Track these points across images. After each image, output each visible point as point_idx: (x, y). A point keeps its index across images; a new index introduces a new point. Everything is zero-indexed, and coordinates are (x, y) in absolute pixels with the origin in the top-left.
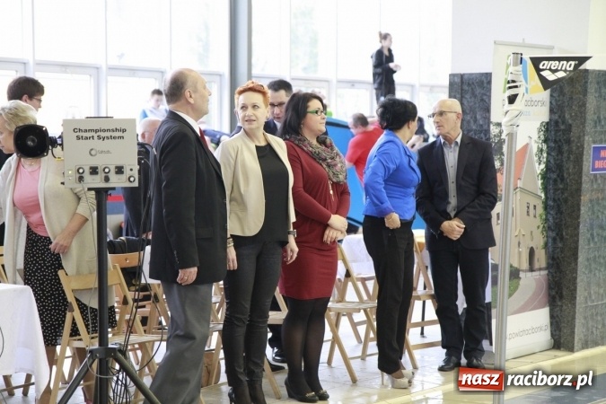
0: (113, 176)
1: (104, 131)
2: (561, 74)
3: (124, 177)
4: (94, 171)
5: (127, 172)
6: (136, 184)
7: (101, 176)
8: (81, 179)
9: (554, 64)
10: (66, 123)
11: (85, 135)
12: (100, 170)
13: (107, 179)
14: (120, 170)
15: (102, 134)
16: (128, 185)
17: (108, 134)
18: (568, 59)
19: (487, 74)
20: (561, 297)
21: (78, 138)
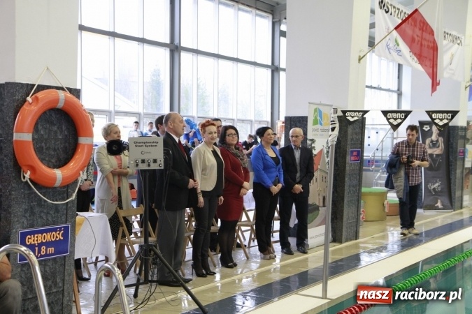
0: (152, 164)
1: (148, 143)
2: (356, 118)
3: (157, 164)
4: (143, 161)
5: (158, 162)
6: (162, 168)
7: (146, 164)
8: (137, 165)
9: (352, 114)
10: (130, 139)
11: (139, 144)
12: (146, 161)
13: (149, 165)
14: (155, 161)
15: (147, 144)
16: (158, 168)
17: (150, 144)
18: (359, 111)
19: (302, 117)
20: (336, 219)
21: (136, 146)
